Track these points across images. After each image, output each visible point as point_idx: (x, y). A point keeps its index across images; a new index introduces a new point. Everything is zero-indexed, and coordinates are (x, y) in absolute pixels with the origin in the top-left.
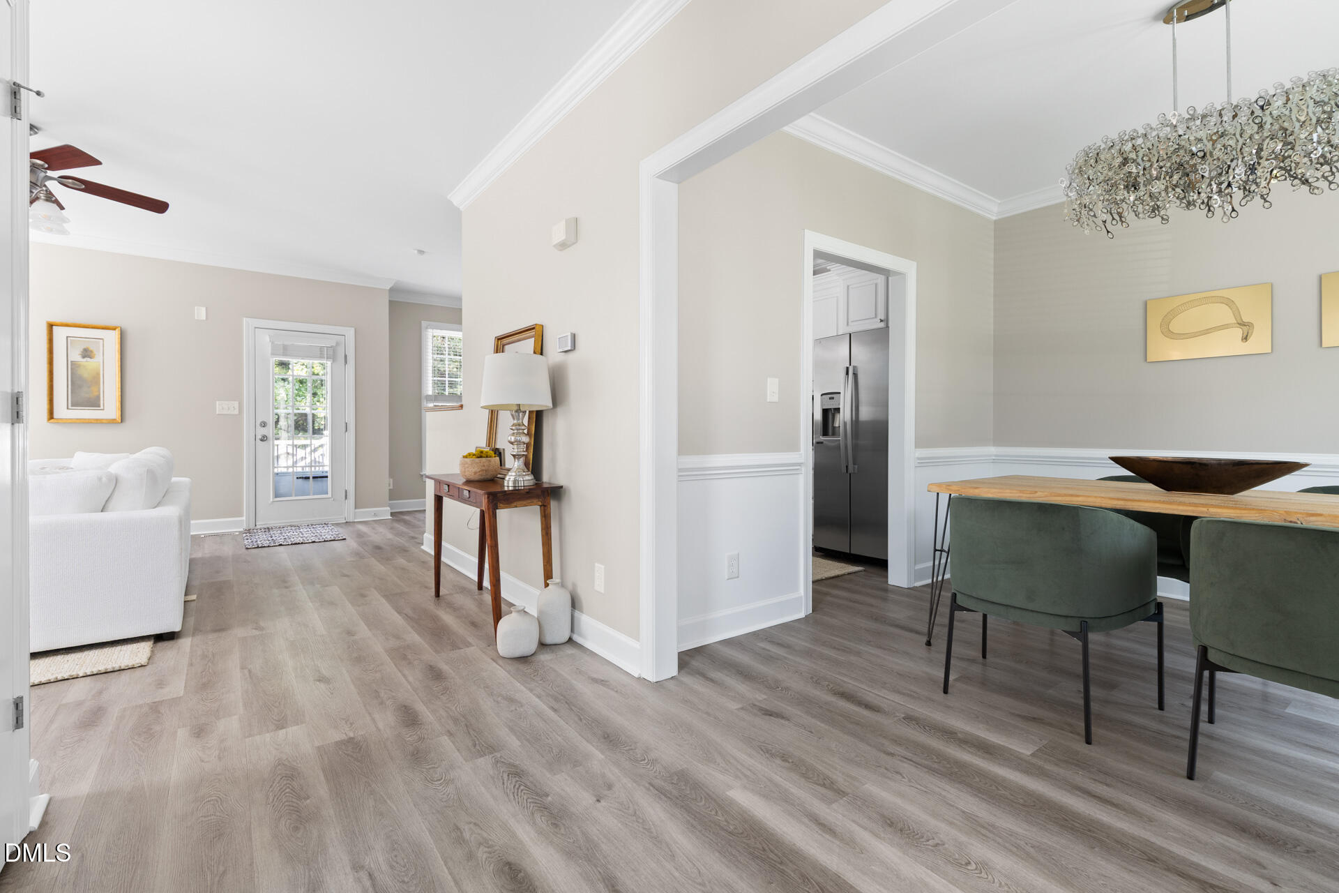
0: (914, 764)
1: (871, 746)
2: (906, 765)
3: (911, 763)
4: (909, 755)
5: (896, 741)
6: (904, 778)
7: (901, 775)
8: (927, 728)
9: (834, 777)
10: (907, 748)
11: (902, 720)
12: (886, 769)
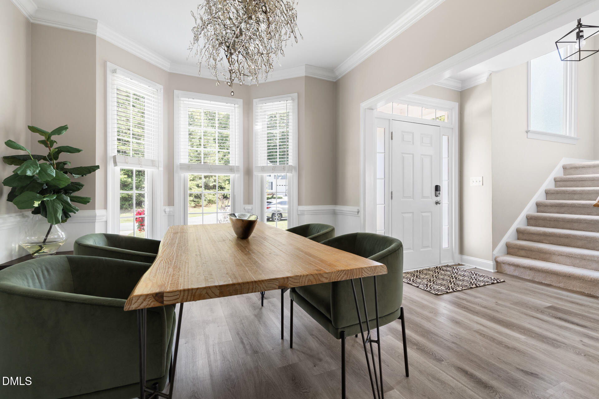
0: (443, 338)
1: (464, 348)
2: (448, 338)
3: (444, 338)
4: (445, 342)
5: (450, 349)
6: (449, 334)
7: (450, 335)
8: (431, 353)
9: (480, 337)
10: (445, 345)
11: (444, 360)
12: (457, 337)
